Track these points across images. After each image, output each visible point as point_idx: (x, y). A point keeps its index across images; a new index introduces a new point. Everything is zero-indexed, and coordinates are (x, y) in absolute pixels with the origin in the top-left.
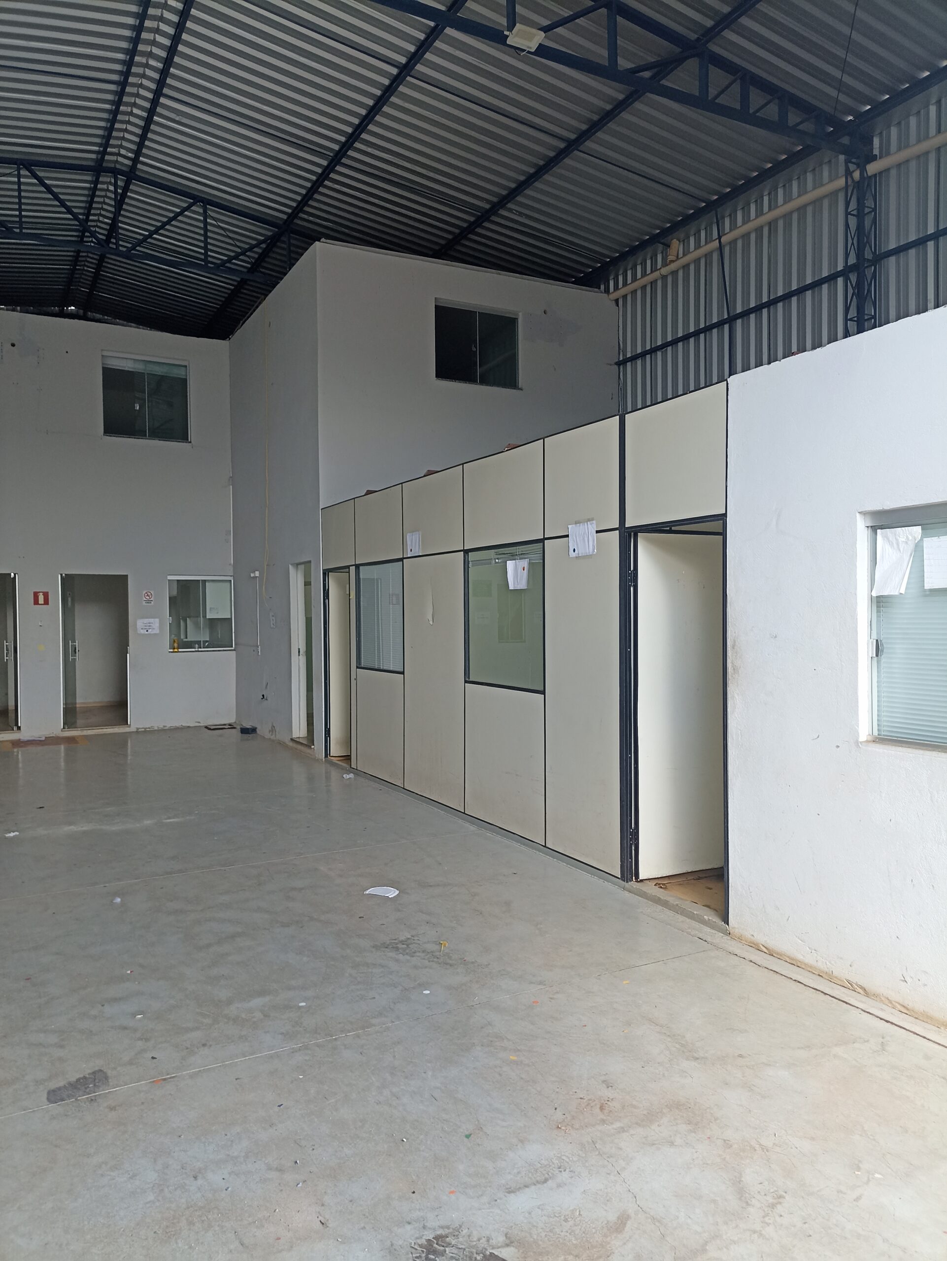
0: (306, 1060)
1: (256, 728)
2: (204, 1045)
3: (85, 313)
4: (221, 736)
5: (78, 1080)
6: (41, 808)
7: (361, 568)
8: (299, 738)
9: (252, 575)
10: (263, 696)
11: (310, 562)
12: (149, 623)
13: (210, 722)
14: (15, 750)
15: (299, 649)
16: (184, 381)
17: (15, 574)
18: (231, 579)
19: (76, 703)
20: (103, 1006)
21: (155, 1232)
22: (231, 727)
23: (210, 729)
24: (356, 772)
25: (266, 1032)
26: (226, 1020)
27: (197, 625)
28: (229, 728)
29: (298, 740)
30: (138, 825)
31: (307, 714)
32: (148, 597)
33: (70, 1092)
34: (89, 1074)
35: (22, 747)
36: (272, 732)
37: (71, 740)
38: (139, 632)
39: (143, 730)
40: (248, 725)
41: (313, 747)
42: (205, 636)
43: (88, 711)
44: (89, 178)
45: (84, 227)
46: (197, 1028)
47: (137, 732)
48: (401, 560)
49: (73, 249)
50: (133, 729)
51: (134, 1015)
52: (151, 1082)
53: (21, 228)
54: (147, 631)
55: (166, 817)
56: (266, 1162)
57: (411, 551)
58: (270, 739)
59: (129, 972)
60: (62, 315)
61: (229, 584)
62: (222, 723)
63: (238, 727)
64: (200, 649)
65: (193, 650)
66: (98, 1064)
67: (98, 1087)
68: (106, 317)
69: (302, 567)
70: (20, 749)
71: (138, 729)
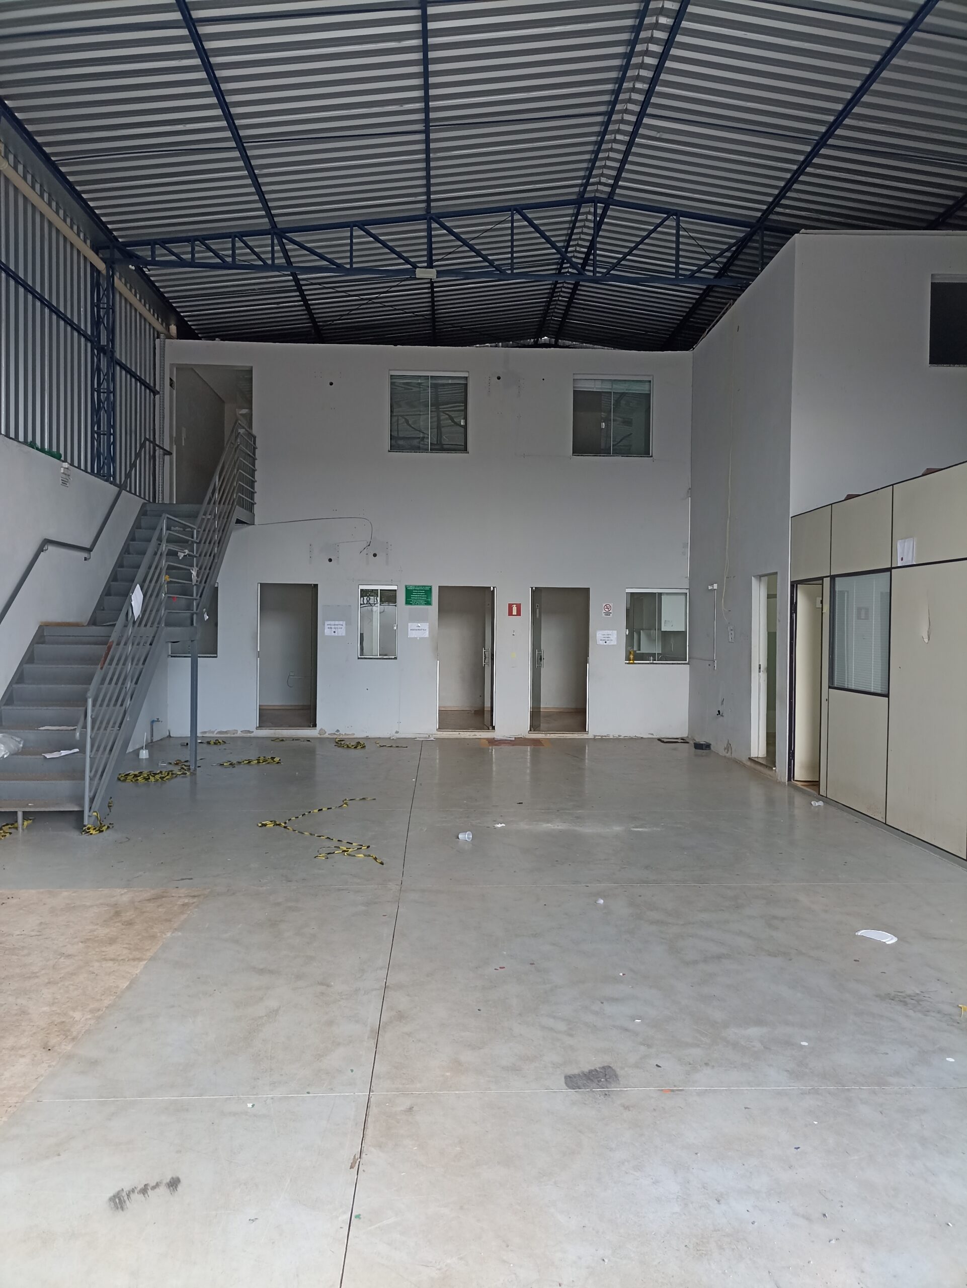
0: (818, 1105)
1: (710, 744)
2: (707, 1064)
3: (556, 342)
4: (675, 749)
5: (590, 1072)
6: (520, 803)
7: (837, 579)
8: (758, 757)
9: (710, 588)
10: (719, 711)
11: (776, 573)
12: (608, 635)
13: (663, 735)
14: (490, 747)
15: (760, 665)
16: (647, 397)
17: (494, 588)
18: (687, 591)
19: (540, 708)
20: (602, 1003)
21: (686, 1246)
22: (684, 741)
23: (663, 742)
24: (825, 799)
25: (770, 1065)
26: (725, 1044)
27: (651, 639)
28: (681, 742)
29: (756, 760)
30: (608, 830)
31: (767, 733)
32: (607, 610)
33: (585, 1082)
34: (599, 1068)
35: (496, 745)
36: (728, 750)
37: (536, 742)
38: (598, 643)
39: (600, 737)
40: (702, 740)
41: (774, 768)
42: (658, 650)
43: (550, 715)
44: (571, 211)
45: (564, 259)
46: (698, 1046)
47: (594, 739)
48: (889, 570)
49: (551, 282)
50: (590, 735)
51: (633, 1018)
52: (659, 1090)
53: (512, 269)
54: (606, 642)
55: (633, 825)
56: (791, 1205)
57: (902, 559)
58: (725, 756)
59: (621, 974)
60: (536, 345)
61: (684, 597)
62: (675, 737)
63: (692, 742)
64: (654, 662)
65: (648, 662)
66: (605, 1060)
67: (610, 1083)
68: (574, 343)
69: (765, 579)
70: (494, 747)
71: (595, 736)
